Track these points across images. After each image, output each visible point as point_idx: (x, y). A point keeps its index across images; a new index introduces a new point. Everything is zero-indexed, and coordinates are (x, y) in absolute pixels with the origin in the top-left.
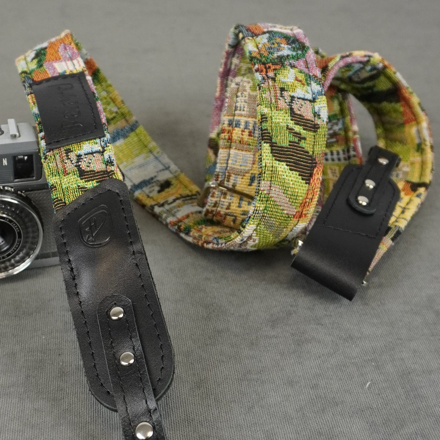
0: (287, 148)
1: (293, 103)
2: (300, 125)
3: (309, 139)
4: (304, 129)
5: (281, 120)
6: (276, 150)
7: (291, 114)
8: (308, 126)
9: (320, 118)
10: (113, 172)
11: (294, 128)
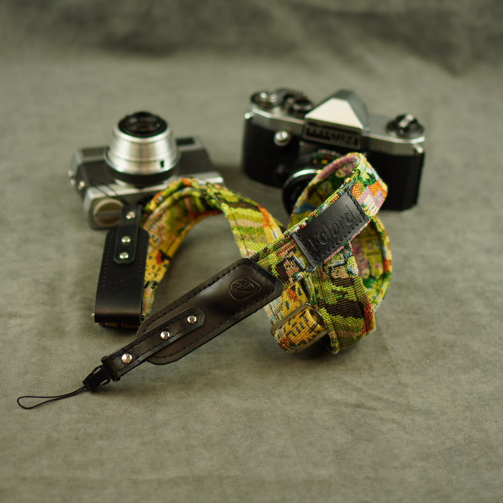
0: (337, 305)
1: (331, 272)
2: (340, 286)
3: (350, 292)
4: (344, 287)
5: (327, 288)
6: (331, 309)
7: (332, 281)
8: (346, 284)
9: (353, 274)
10: (289, 283)
11: (337, 290)
